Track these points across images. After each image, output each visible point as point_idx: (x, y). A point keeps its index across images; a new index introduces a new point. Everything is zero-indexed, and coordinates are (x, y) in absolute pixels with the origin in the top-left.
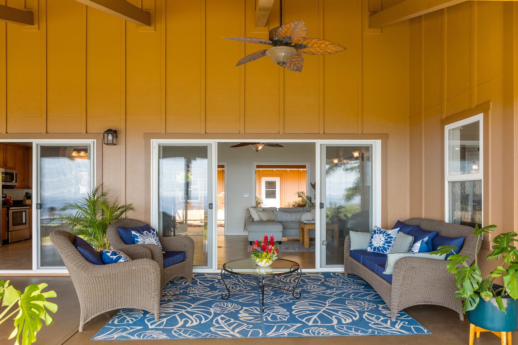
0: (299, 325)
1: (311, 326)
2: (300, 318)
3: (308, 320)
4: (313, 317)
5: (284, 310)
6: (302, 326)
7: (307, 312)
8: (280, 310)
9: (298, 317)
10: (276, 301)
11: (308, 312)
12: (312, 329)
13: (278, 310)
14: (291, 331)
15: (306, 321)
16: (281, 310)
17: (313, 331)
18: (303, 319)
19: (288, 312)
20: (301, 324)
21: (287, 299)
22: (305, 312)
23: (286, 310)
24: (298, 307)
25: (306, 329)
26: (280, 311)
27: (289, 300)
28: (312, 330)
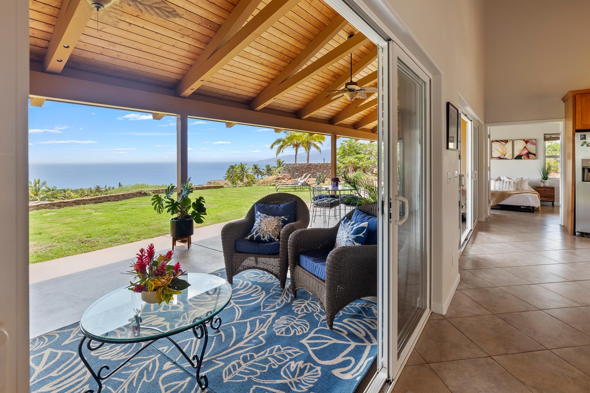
0: (67, 342)
1: (45, 349)
2: (68, 353)
3: (53, 356)
4: (43, 367)
5: (103, 356)
6: (62, 342)
7: (58, 373)
8: (112, 353)
9: (73, 354)
10: (134, 371)
11: (54, 374)
12: (45, 343)
13: (114, 351)
14: (76, 330)
15: (56, 353)
16: (110, 353)
17: (42, 342)
18: (62, 355)
19: (95, 357)
20: (63, 344)
21: (125, 379)
22: (60, 371)
23: (100, 358)
24: (78, 378)
25: (54, 340)
26: (111, 351)
27: (108, 387)
28: (43, 344)
